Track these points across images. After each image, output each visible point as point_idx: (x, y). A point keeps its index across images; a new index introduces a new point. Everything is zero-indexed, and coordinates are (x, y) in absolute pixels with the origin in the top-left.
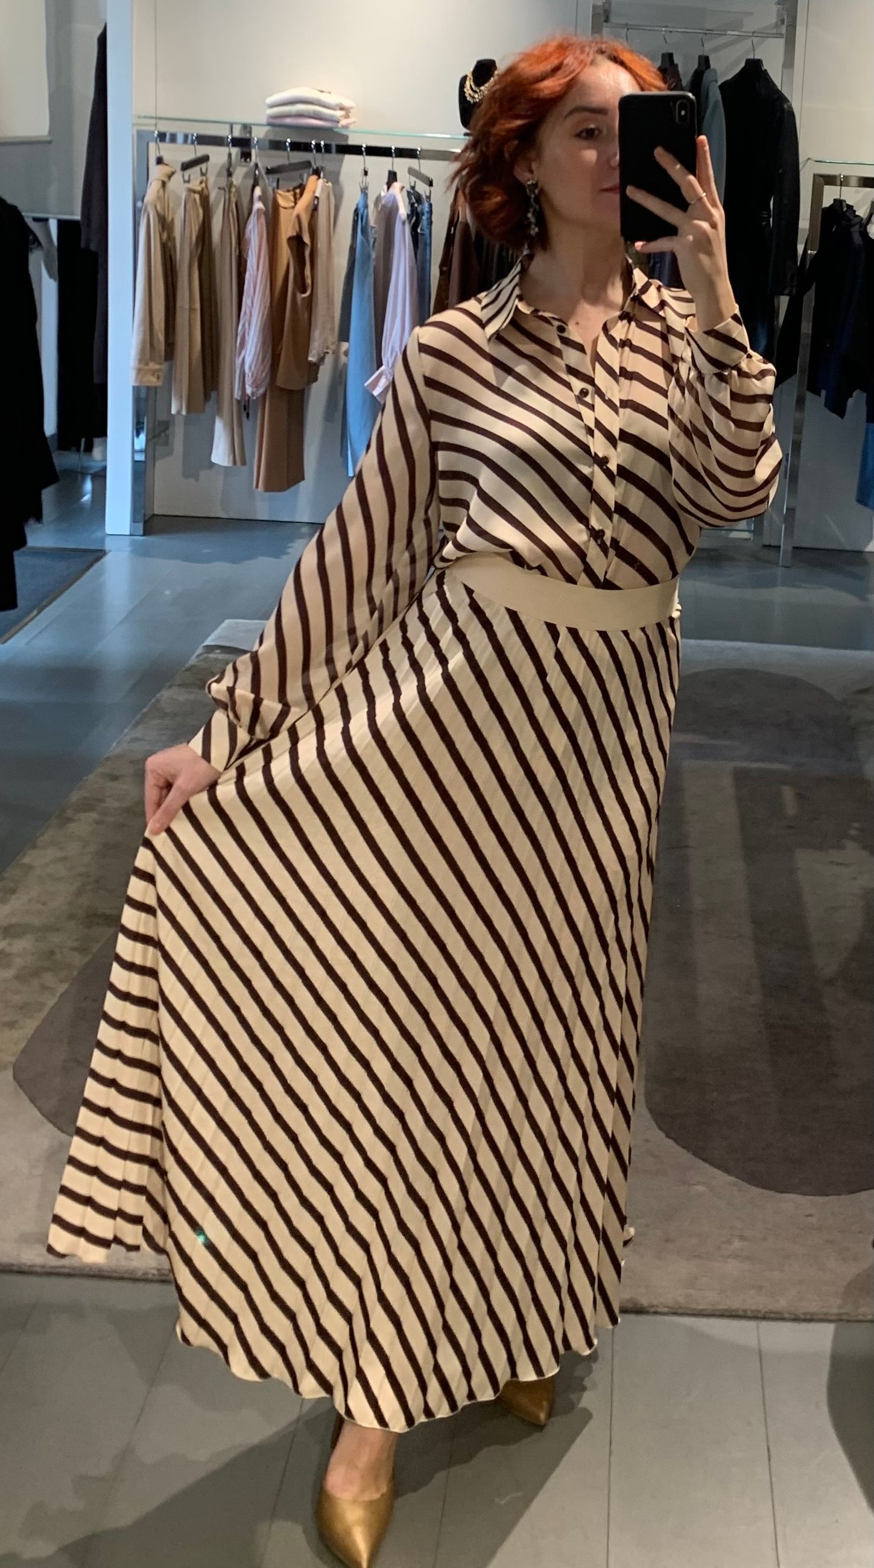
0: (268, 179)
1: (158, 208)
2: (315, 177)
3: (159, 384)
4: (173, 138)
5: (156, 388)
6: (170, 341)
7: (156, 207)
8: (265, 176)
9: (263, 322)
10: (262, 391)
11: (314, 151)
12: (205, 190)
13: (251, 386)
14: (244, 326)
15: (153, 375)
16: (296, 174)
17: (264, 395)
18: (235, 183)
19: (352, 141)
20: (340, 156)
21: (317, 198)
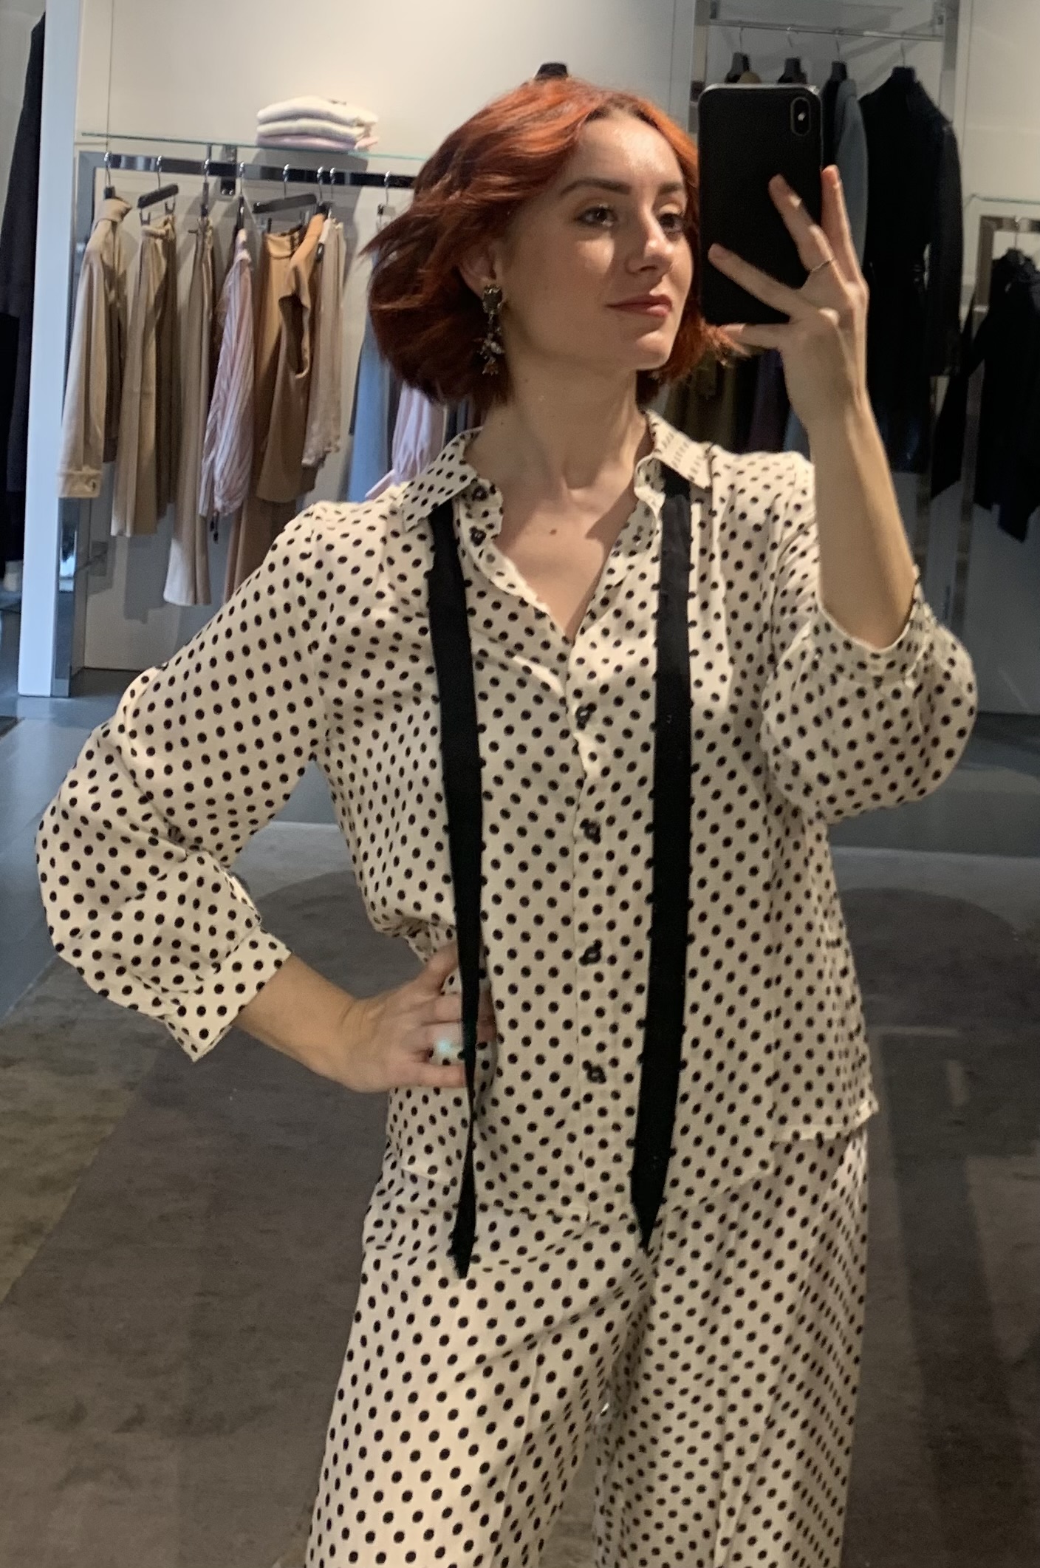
0: (257, 218)
1: (105, 258)
2: (319, 217)
3: (96, 495)
4: (131, 163)
5: (91, 500)
6: (114, 436)
7: (101, 256)
8: (253, 216)
9: (243, 411)
10: (237, 504)
11: (321, 182)
12: (171, 232)
13: (222, 497)
14: (215, 414)
15: (87, 483)
16: (294, 212)
17: (240, 509)
18: (211, 223)
19: (372, 169)
20: (355, 188)
21: (321, 245)
